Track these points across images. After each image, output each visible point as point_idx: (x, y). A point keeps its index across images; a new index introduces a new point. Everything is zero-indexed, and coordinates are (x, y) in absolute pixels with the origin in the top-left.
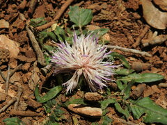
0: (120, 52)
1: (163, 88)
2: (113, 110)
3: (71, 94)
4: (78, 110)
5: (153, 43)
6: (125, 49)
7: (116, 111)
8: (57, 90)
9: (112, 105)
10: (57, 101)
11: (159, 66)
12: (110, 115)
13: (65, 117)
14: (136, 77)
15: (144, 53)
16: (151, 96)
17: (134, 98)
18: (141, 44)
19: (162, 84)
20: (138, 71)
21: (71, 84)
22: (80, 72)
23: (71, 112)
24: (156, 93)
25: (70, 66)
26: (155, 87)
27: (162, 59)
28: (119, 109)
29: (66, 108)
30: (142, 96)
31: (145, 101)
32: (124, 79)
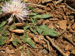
0: (32, 6)
1: (52, 20)
2: (29, 31)
4: (14, 31)
5: (46, 2)
6: (34, 5)
7: (31, 31)
8: (4, 23)
9: (29, 29)
11: (50, 11)
12: (28, 33)
13: (8, 34)
14: (39, 16)
15: (42, 6)
16: (46, 24)
17: (39, 25)
18: (41, 2)
19: (51, 19)
20: (40, 14)
21: (10, 20)
24: (48, 23)
25: (9, 12)
26: (48, 20)
27: (51, 8)
29: (9, 30)
30: (42, 24)
31: (43, 26)
32: (34, 17)
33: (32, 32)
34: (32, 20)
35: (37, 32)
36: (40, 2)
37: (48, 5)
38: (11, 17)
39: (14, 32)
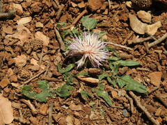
0: (113, 47)
1: (140, 70)
2: (106, 82)
3: (80, 69)
4: (84, 79)
5: (135, 42)
6: (117, 45)
7: (108, 82)
8: (71, 66)
9: (105, 78)
10: (71, 73)
11: (138, 57)
12: (104, 84)
13: (76, 83)
14: (122, 62)
15: (128, 48)
16: (131, 75)
17: (120, 75)
18: (127, 42)
19: (139, 68)
20: (124, 59)
21: (81, 63)
22: (86, 56)
23: (79, 80)
24: (134, 73)
25: (80, 51)
26: (134, 70)
27: (140, 53)
28: (110, 80)
29: (77, 78)
30: (125, 74)
31: (127, 77)
32: (114, 63)
33: (110, 84)
34: (112, 67)
35: (117, 84)
36: (125, 42)
37: (136, 47)
38: (81, 60)
39: (85, 81)
